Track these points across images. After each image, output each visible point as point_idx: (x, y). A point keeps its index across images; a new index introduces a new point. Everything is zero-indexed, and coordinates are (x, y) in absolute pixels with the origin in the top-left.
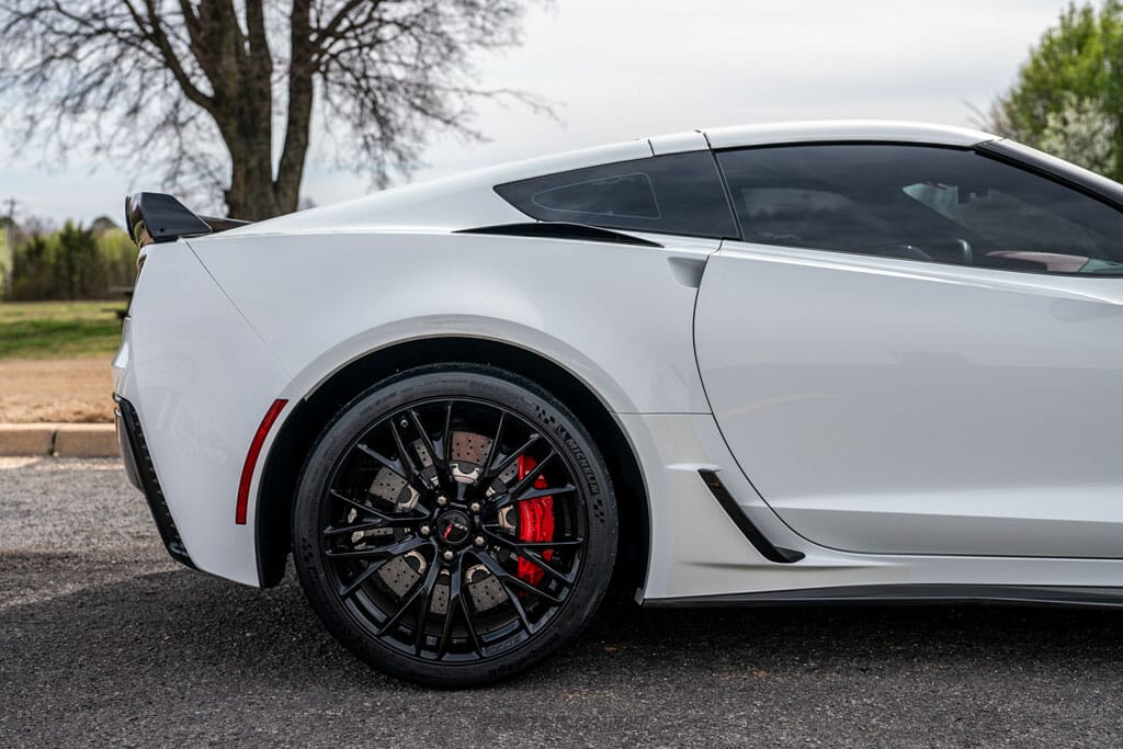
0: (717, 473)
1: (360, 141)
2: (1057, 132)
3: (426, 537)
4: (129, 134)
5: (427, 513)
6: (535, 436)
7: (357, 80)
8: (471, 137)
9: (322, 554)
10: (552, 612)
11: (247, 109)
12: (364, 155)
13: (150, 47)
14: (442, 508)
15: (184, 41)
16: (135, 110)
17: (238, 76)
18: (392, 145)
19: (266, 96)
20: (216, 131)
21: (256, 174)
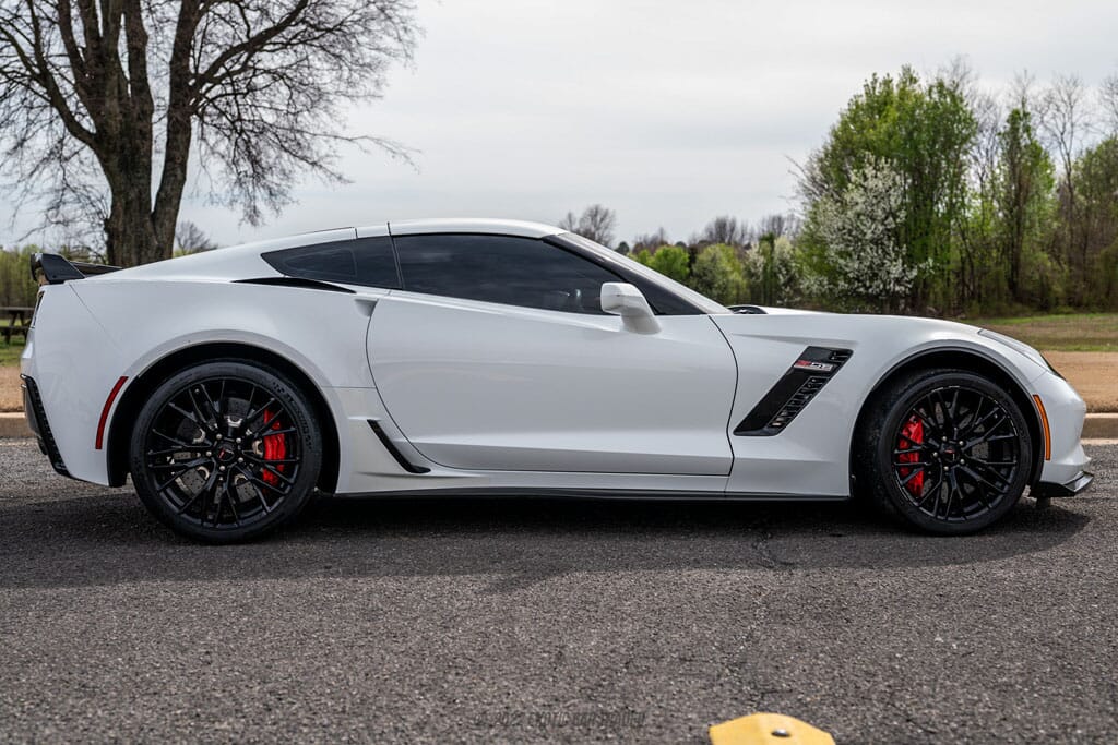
0: (379, 423)
1: (234, 177)
2: (858, 186)
3: (209, 458)
4: (15, 165)
5: (210, 444)
6: (273, 399)
7: (233, 123)
8: (333, 177)
9: (147, 466)
10: (281, 500)
11: (128, 146)
12: (237, 190)
13: (36, 86)
14: (219, 441)
15: (69, 82)
16: (21, 143)
17: (120, 118)
18: (263, 182)
19: (147, 135)
20: (98, 165)
21: (135, 205)
